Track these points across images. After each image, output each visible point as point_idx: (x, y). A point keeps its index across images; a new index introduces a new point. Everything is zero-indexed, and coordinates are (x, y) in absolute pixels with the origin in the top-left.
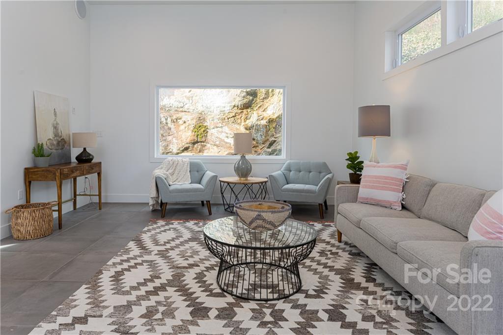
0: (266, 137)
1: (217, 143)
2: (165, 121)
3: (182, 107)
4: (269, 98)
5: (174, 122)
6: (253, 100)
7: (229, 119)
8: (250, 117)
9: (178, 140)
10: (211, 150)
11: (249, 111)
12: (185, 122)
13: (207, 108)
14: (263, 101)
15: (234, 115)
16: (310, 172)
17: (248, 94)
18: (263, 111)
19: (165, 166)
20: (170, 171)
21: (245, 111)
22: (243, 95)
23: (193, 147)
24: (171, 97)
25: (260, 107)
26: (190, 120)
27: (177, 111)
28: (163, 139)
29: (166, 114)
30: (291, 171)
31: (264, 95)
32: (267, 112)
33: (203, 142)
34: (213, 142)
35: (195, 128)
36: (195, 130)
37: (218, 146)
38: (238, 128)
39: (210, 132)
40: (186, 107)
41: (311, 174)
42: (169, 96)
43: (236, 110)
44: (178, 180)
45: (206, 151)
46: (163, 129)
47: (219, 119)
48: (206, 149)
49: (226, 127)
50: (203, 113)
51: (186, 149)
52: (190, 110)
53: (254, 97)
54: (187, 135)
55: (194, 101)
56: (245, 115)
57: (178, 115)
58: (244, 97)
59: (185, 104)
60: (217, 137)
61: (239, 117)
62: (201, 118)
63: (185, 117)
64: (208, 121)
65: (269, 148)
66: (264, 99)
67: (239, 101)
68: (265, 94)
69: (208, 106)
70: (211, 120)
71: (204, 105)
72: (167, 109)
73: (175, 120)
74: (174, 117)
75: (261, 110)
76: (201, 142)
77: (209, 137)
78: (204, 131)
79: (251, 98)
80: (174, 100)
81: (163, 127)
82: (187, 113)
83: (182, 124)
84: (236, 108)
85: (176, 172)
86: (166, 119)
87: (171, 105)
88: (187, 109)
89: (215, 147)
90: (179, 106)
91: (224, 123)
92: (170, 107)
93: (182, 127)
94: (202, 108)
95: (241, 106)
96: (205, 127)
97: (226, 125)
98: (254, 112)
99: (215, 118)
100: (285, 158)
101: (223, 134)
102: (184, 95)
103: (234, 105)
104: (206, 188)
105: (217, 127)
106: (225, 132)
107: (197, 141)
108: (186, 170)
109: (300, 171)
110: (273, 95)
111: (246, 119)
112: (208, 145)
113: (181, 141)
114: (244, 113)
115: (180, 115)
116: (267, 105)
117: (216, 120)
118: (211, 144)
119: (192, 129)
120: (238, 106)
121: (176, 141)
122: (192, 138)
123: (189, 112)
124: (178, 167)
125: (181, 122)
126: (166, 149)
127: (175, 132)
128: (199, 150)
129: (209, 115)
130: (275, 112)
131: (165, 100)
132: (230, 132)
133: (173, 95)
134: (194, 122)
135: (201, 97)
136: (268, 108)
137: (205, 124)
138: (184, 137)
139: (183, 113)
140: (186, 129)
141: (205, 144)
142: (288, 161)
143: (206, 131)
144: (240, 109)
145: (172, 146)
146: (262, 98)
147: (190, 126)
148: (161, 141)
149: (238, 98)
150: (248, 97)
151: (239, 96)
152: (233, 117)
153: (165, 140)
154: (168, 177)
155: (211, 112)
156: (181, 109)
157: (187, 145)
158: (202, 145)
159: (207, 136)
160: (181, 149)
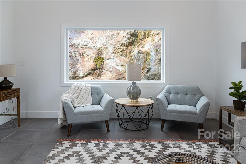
0: (144, 65)
1: (111, 69)
2: (74, 55)
3: (86, 45)
4: (146, 38)
5: (81, 55)
6: (135, 40)
7: (119, 53)
8: (133, 52)
9: (83, 68)
10: (106, 74)
11: (132, 47)
12: (88, 55)
13: (103, 45)
14: (142, 41)
15: (122, 50)
16: (187, 94)
17: (132, 35)
18: (142, 48)
19: (71, 91)
20: (76, 95)
21: (129, 47)
22: (128, 36)
23: (94, 73)
24: (79, 38)
25: (140, 44)
26: (91, 53)
27: (82, 47)
28: (73, 67)
29: (75, 50)
30: (170, 93)
31: (142, 36)
32: (144, 48)
33: (101, 69)
34: (107, 69)
35: (95, 59)
36: (95, 61)
37: (111, 72)
38: (125, 59)
39: (106, 62)
40: (89, 45)
41: (188, 96)
42: (77, 38)
43: (123, 47)
44: (82, 102)
45: (103, 75)
46: (73, 60)
47: (112, 53)
48: (103, 74)
49: (117, 58)
50: (101, 49)
51: (89, 74)
52: (91, 47)
53: (136, 37)
54: (89, 64)
55: (94, 41)
56: (130, 50)
57: (83, 51)
58: (129, 38)
59: (88, 43)
60: (110, 66)
61: (125, 51)
62: (99, 52)
63: (88, 52)
64: (104, 54)
65: (147, 73)
66: (142, 39)
67: (125, 41)
68: (144, 36)
69: (104, 44)
70: (106, 53)
71: (101, 43)
72: (76, 46)
73: (81, 54)
74: (81, 52)
75: (141, 46)
76: (99, 69)
77: (105, 65)
78: (101, 61)
79: (134, 38)
80: (81, 40)
81: (73, 59)
82: (90, 49)
83: (86, 57)
84: (123, 45)
85: (81, 95)
86: (75, 53)
87: (79, 43)
88: (90, 46)
89: (109, 73)
90: (84, 44)
91: (115, 56)
92: (78, 45)
93: (86, 59)
94: (100, 45)
95: (127, 44)
96: (102, 58)
97: (116, 57)
98: (136, 48)
99: (109, 52)
100: (164, 82)
101: (115, 63)
102: (88, 37)
103: (122, 43)
104: (105, 110)
105: (110, 59)
106: (116, 62)
107: (97, 68)
108: (89, 94)
109: (178, 94)
110: (149, 36)
111: (130, 53)
112: (105, 71)
113: (86, 68)
114: (129, 49)
115: (85, 50)
116: (145, 43)
117: (110, 54)
118: (107, 71)
119: (93, 60)
120: (124, 44)
121: (82, 69)
122: (93, 66)
123: (91, 48)
124: (82, 91)
125: (85, 55)
126: (75, 74)
127: (81, 62)
128: (98, 75)
129: (105, 50)
130: (150, 48)
131: (74, 40)
132: (119, 62)
133: (81, 37)
134: (95, 55)
135: (99, 38)
136: (145, 45)
137: (102, 57)
138: (87, 66)
139: (87, 49)
140: (89, 60)
141: (102, 70)
142: (168, 86)
143: (102, 61)
144: (127, 46)
145: (79, 72)
146: (141, 38)
147: (92, 58)
148: (71, 69)
149: (125, 38)
150: (132, 37)
151: (125, 37)
152: (122, 51)
153: (74, 68)
154: (73, 100)
155: (106, 48)
156: (86, 46)
157: (90, 71)
158: (100, 71)
159: (103, 65)
160: (85, 74)
